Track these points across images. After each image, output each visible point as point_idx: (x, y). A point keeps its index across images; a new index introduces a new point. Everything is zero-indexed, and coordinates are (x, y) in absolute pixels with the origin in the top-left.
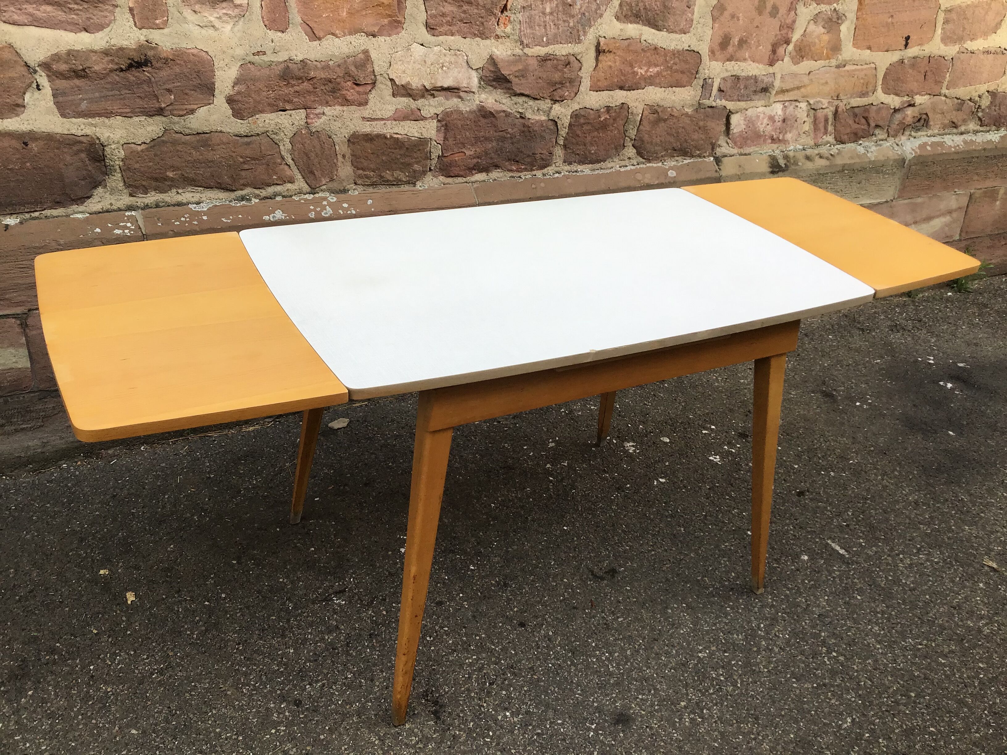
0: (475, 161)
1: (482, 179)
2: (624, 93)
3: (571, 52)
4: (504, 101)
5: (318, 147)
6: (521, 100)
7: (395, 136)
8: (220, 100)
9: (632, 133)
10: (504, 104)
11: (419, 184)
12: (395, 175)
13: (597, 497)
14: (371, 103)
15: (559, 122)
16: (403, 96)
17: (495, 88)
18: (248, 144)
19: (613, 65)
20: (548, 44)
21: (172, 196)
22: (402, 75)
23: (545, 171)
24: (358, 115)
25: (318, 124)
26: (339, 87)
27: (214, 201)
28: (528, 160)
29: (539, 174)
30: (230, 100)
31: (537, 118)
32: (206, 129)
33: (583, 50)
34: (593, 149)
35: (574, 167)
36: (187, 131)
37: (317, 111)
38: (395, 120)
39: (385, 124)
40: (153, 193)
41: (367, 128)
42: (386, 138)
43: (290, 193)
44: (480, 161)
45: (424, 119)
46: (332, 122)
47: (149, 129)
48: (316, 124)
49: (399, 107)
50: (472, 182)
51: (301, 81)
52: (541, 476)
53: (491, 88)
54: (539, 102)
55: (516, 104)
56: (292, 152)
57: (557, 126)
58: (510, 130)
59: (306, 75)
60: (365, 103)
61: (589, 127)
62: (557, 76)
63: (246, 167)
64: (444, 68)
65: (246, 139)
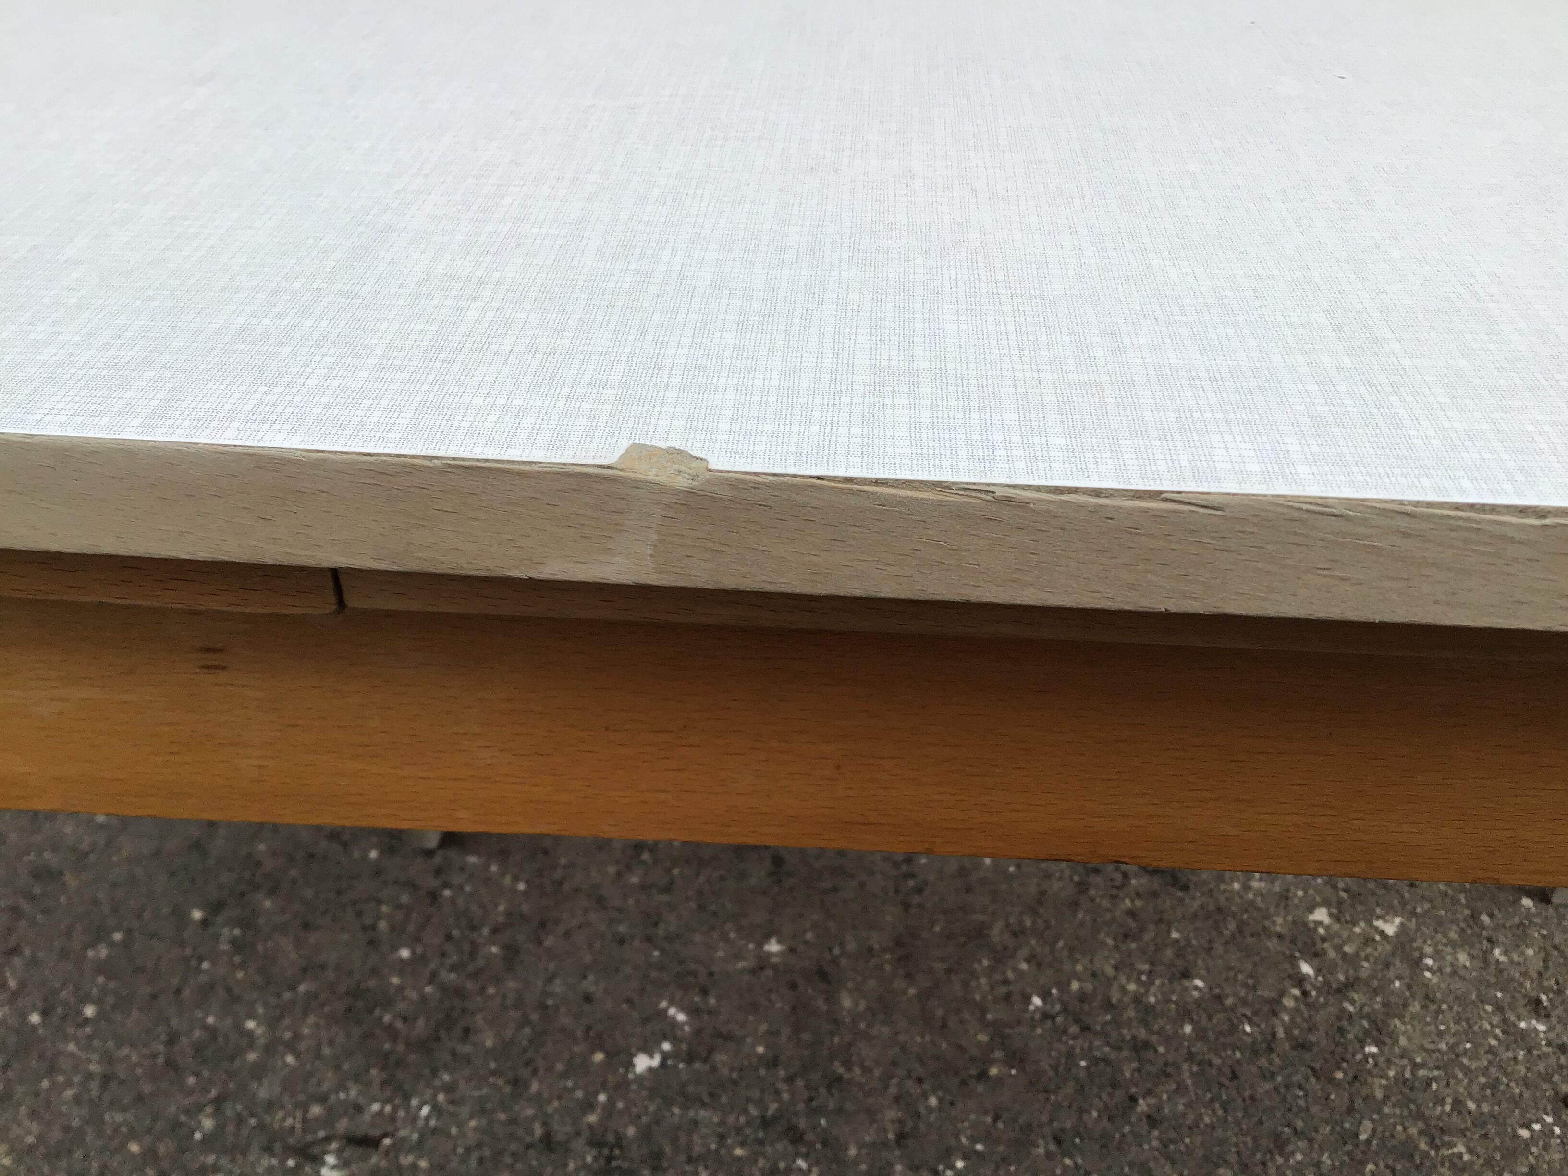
13: (1458, 1103)
52: (1272, 944)
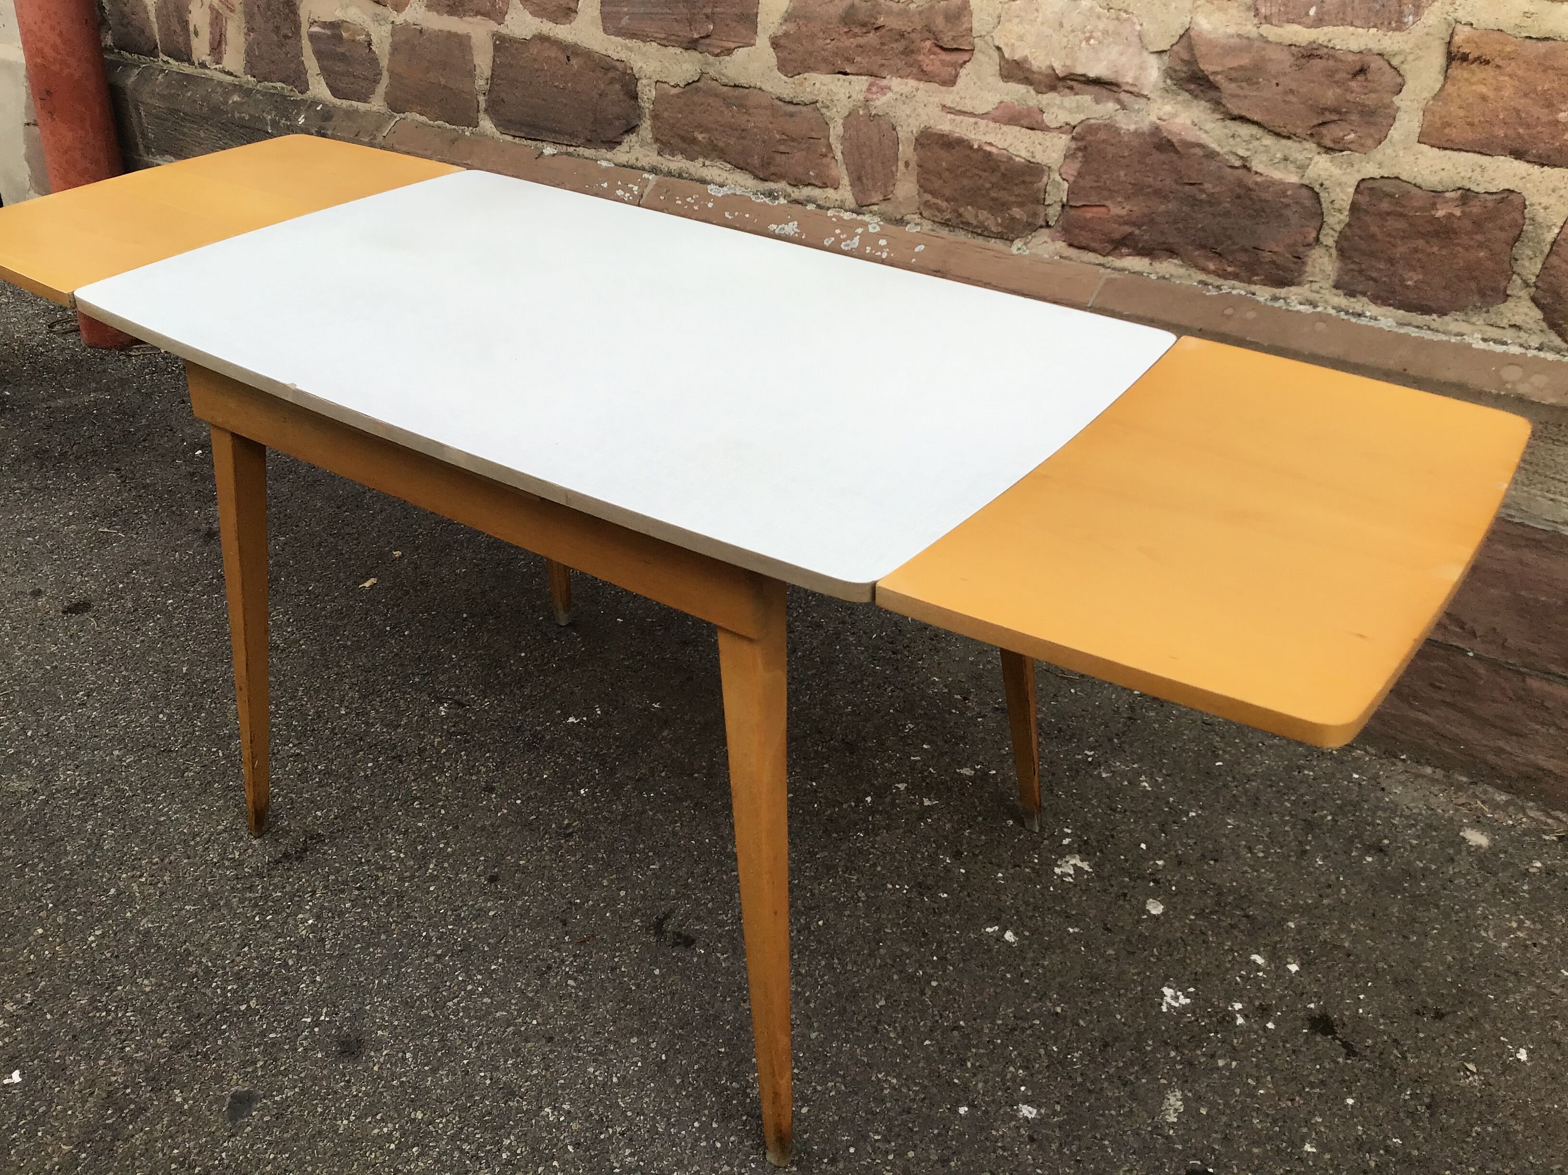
0: (1128, 229)
1: (1138, 268)
2: (1521, 167)
3: (1375, 47)
4: (1209, 126)
5: (876, 140)
6: (1245, 130)
7: (988, 148)
8: (763, 41)
9: (1531, 268)
10: (1206, 132)
11: (1018, 243)
12: (981, 217)
14: (960, 82)
15: (1323, 195)
16: (1020, 81)
17: (1196, 97)
18: (792, 115)
19: (1491, 94)
20: (1319, 22)
21: (696, 168)
22: (1017, 43)
23: (1282, 292)
24: (936, 99)
25: (881, 102)
26: (912, 47)
27: (738, 188)
28: (1244, 258)
29: (1263, 293)
30: (775, 44)
31: (1277, 175)
32: (743, 81)
33: (1407, 48)
34: (1412, 279)
35: (1358, 304)
36: (725, 80)
37: (884, 83)
38: (995, 120)
39: (976, 123)
40: (680, 157)
41: (946, 125)
42: (971, 147)
43: (828, 205)
44: (1137, 232)
45: (1045, 129)
46: (899, 103)
47: (686, 66)
48: (877, 103)
49: (1007, 99)
50: (1114, 269)
51: (864, 30)
53: (1187, 96)
54: (1289, 143)
55: (1233, 136)
56: (844, 139)
57: (1319, 203)
58: (1208, 186)
59: (873, 21)
60: (951, 82)
61: (1402, 224)
62: (1330, 95)
63: (782, 148)
64: (1092, 41)
65: (791, 108)
